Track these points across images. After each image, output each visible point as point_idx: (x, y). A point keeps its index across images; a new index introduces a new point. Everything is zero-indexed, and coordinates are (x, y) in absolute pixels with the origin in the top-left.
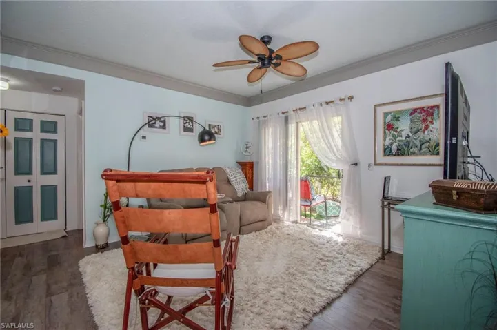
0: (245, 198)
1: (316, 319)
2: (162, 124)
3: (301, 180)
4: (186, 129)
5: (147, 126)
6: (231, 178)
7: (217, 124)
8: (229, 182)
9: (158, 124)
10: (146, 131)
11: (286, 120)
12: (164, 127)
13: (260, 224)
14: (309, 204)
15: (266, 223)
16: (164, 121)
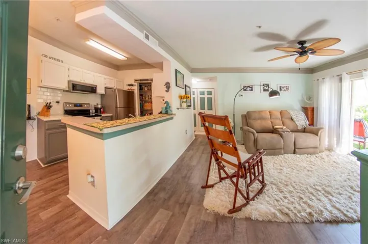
0: (304, 131)
1: (317, 224)
2: (251, 89)
3: (356, 121)
4: (265, 90)
5: (243, 90)
6: (294, 117)
7: (285, 86)
8: (292, 119)
9: (248, 89)
10: (243, 92)
11: (341, 80)
12: (252, 90)
13: (312, 150)
14: (363, 140)
15: (318, 150)
16: (252, 87)
